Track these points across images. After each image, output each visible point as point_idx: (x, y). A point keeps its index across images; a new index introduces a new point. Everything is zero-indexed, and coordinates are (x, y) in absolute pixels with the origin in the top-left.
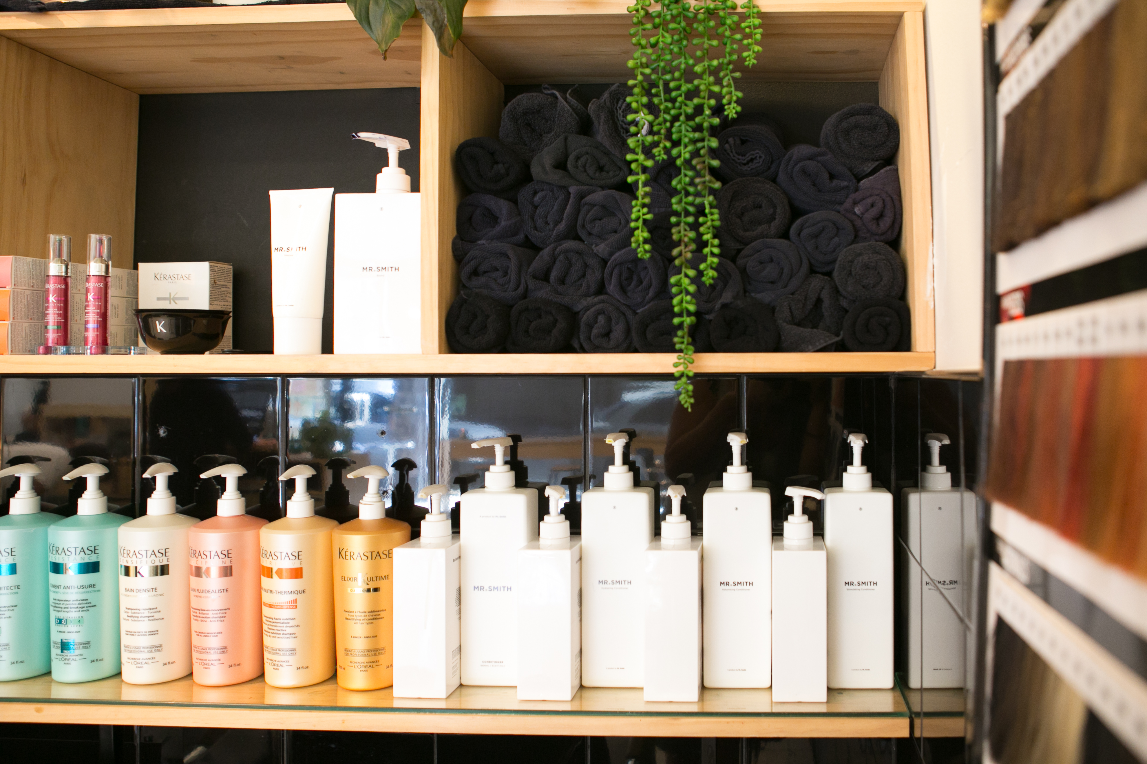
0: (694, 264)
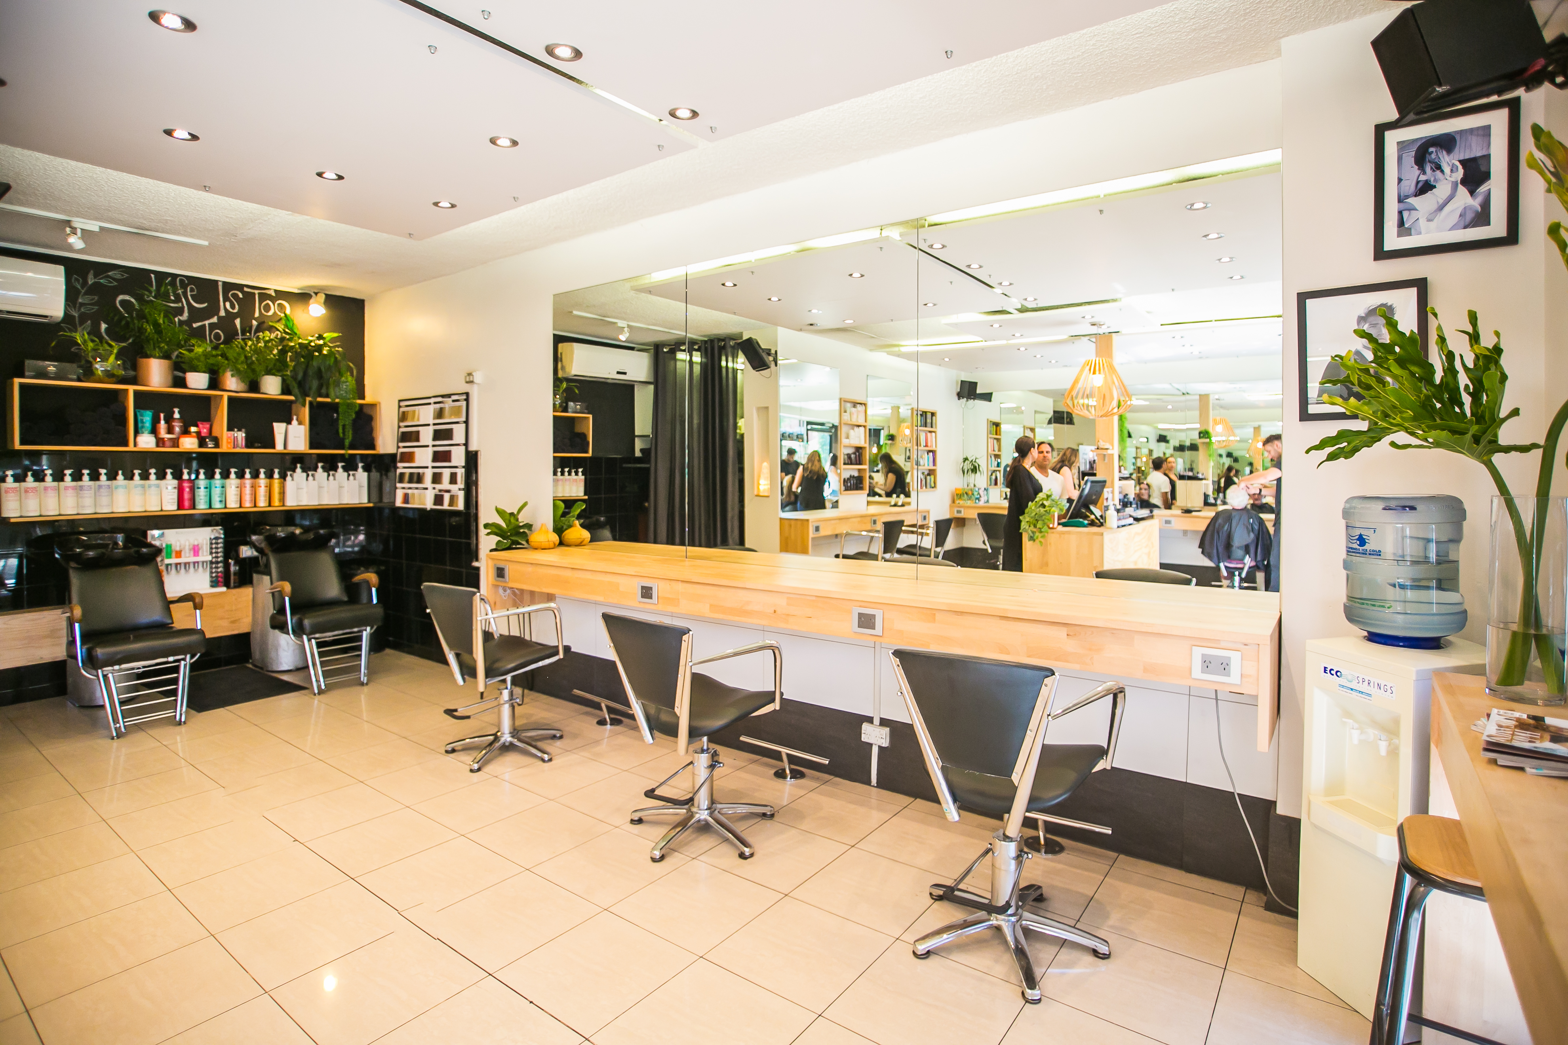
0: (348, 439)
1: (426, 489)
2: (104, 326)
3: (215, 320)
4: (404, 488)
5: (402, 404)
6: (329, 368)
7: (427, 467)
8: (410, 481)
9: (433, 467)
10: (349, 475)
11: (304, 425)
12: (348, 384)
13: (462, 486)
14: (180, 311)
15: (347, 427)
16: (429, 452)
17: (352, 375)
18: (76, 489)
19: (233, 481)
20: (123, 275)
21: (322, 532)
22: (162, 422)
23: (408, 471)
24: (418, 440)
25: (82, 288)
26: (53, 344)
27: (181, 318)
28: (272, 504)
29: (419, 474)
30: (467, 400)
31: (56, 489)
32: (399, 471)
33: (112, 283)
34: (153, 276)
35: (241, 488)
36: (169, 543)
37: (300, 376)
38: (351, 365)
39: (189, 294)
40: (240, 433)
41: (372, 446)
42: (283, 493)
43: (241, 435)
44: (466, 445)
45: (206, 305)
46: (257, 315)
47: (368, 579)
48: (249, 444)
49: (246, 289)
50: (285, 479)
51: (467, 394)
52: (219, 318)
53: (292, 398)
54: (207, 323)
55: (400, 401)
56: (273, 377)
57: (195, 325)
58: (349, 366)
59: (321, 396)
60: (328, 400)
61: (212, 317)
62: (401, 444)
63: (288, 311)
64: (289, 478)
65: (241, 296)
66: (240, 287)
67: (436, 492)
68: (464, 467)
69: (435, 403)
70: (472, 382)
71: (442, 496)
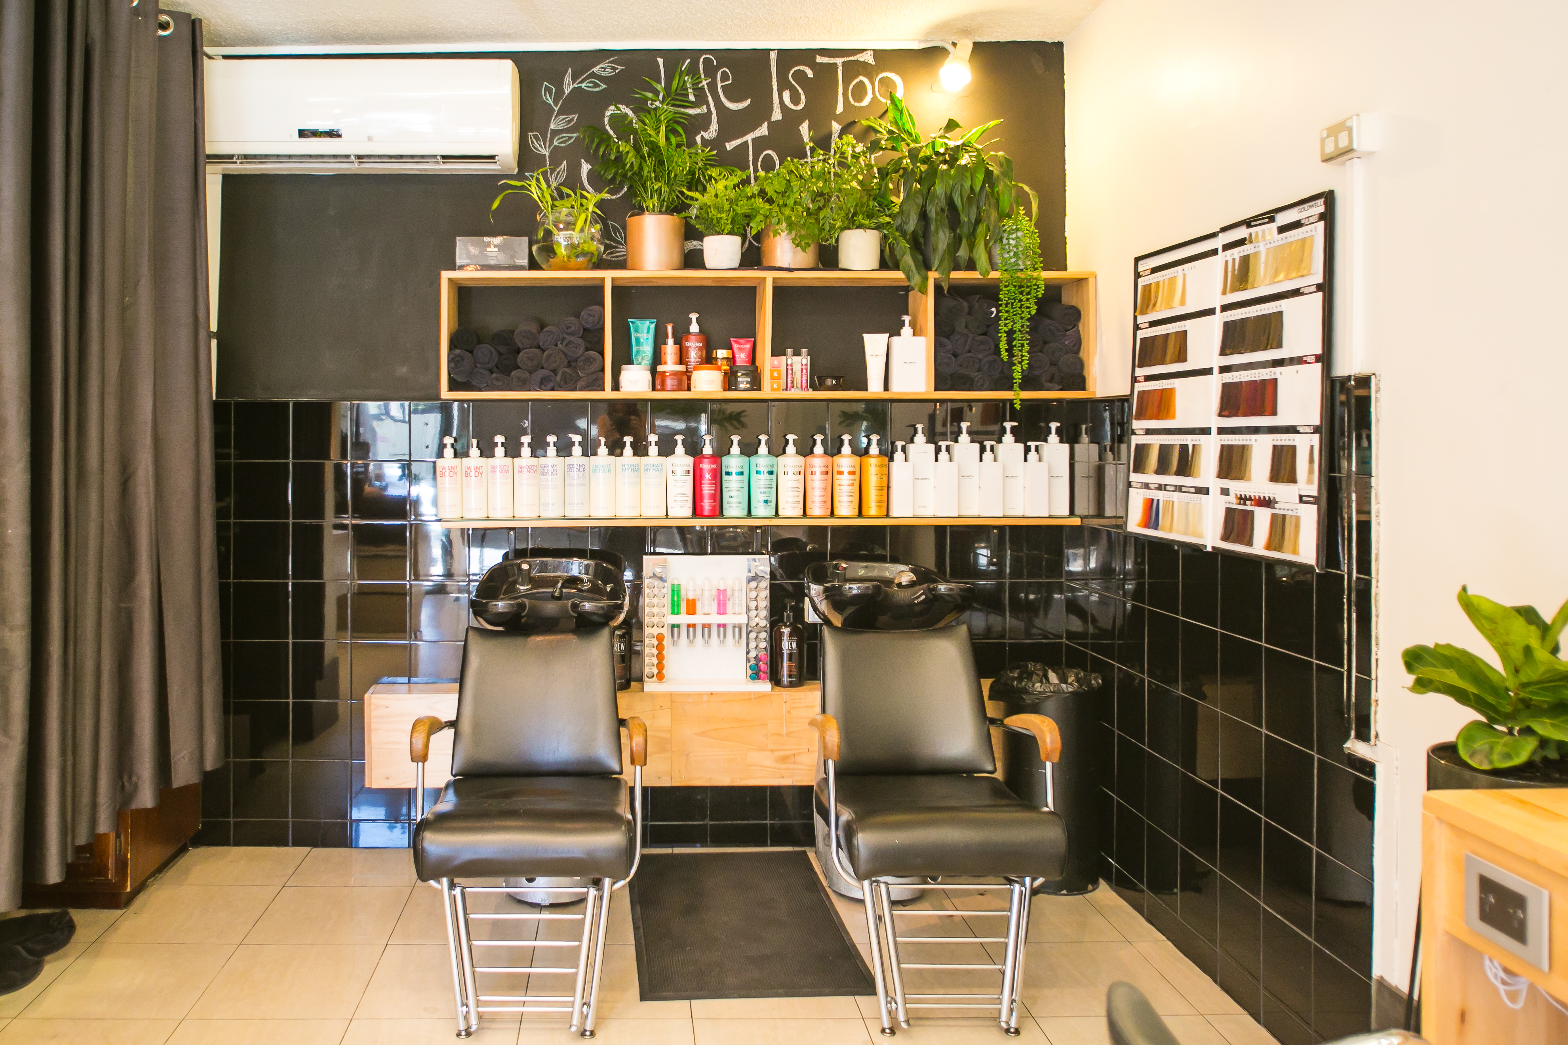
0: (1020, 363)
1: (1203, 491)
2: (585, 167)
3: (763, 130)
4: (1146, 486)
5: (1144, 266)
6: (972, 198)
7: (1206, 431)
8: (1162, 468)
9: (1222, 431)
10: (1027, 450)
11: (926, 336)
12: (1019, 234)
13: (1313, 490)
14: (703, 122)
15: (1017, 335)
16: (1214, 385)
17: (1029, 213)
18: (535, 471)
19: (791, 460)
20: (614, 69)
21: (942, 588)
22: (670, 341)
23: (1156, 441)
24: (1182, 357)
25: (556, 102)
26: (495, 205)
27: (707, 135)
28: (864, 513)
29: (1184, 448)
30: (1328, 218)
31: (507, 471)
32: (1135, 440)
33: (598, 86)
34: (660, 61)
35: (805, 475)
36: (676, 583)
37: (912, 225)
38: (1026, 188)
39: (719, 85)
40: (797, 359)
41: (1080, 383)
42: (886, 488)
43: (800, 363)
44: (1326, 358)
45: (749, 101)
46: (840, 109)
47: (1035, 732)
48: (817, 380)
49: (820, 59)
50: (891, 459)
51: (1329, 198)
52: (772, 126)
53: (899, 275)
54: (749, 137)
55: (1137, 260)
56: (860, 232)
57: (729, 146)
58: (1021, 191)
59: (957, 268)
60: (975, 275)
61: (757, 125)
62: (1140, 372)
63: (899, 94)
64: (899, 456)
65: (810, 74)
66: (807, 56)
67: (1232, 501)
68: (1317, 430)
69: (1227, 247)
70: (1346, 152)
71: (1248, 516)
